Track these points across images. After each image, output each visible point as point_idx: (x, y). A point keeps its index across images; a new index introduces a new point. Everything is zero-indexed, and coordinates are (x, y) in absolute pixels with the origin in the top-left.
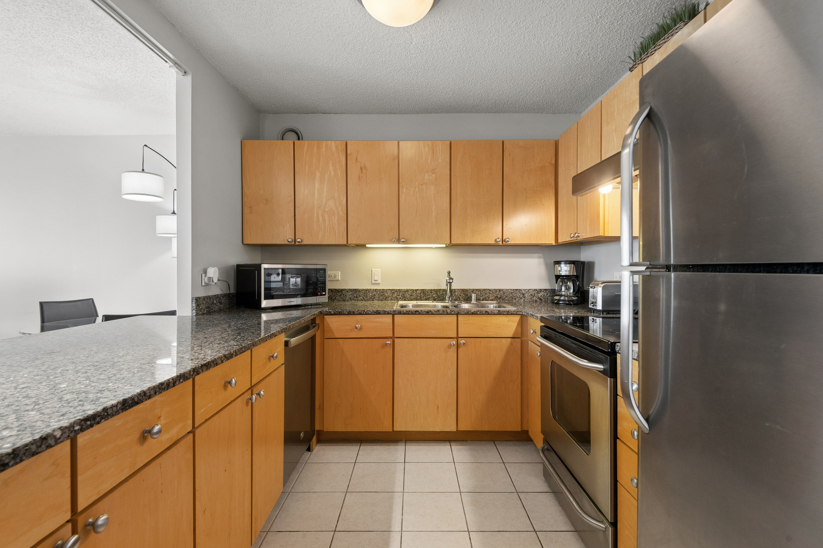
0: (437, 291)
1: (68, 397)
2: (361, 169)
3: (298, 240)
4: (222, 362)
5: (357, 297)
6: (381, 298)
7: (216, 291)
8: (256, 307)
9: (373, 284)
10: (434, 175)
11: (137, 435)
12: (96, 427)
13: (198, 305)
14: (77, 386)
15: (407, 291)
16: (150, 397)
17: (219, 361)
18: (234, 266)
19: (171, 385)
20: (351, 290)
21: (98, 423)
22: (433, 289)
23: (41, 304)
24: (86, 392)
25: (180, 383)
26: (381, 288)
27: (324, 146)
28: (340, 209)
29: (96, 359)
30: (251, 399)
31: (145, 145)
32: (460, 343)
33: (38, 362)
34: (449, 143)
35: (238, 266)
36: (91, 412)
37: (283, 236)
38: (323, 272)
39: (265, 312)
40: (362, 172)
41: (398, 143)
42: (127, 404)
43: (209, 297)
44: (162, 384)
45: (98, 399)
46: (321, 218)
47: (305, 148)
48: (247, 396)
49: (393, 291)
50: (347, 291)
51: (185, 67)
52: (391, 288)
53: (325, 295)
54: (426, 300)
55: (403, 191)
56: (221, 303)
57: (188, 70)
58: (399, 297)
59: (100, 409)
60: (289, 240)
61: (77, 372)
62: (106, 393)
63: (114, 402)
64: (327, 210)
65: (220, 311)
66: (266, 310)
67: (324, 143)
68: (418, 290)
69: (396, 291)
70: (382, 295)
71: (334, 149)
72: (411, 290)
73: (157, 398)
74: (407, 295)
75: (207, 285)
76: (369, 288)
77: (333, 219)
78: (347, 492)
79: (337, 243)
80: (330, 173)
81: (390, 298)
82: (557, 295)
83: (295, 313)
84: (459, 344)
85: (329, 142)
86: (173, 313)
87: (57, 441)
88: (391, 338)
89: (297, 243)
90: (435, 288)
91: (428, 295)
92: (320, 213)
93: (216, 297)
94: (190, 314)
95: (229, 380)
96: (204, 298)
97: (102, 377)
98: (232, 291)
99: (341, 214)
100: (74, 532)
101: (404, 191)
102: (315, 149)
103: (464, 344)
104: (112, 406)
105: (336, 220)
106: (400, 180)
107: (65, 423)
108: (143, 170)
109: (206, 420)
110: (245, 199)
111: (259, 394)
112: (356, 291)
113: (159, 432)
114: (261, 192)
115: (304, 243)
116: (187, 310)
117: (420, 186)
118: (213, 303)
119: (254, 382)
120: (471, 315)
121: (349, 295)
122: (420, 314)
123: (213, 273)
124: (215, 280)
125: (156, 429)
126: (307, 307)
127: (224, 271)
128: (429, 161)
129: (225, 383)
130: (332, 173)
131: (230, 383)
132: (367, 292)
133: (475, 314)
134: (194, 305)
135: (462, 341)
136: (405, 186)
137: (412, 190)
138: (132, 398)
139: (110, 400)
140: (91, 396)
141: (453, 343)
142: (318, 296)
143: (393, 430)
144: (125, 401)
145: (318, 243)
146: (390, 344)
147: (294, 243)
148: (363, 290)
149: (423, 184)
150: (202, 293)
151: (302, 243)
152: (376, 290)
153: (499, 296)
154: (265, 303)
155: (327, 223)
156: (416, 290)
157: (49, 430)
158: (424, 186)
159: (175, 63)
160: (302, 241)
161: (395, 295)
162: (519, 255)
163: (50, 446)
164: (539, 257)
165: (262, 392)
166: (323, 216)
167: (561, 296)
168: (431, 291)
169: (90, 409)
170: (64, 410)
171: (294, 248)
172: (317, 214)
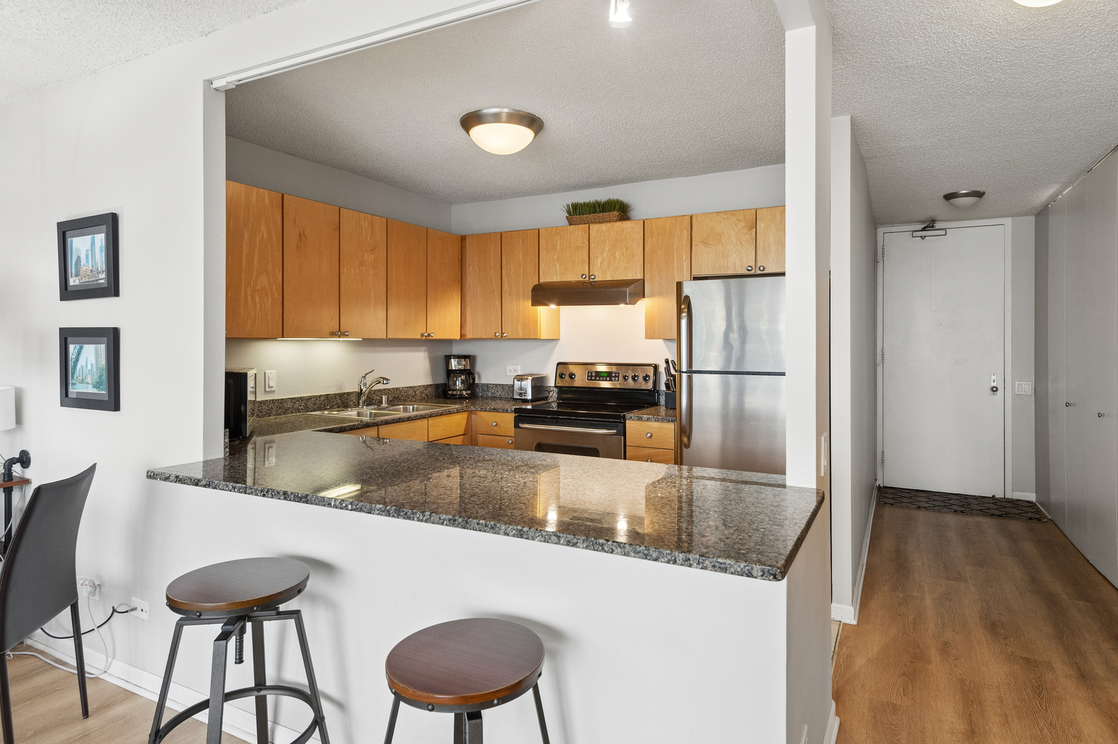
2: (300, 235)
6: (279, 411)
9: (266, 392)
10: (372, 256)
15: (310, 398)
26: (279, 398)
27: (255, 195)
28: (274, 287)
34: (385, 220)
40: (301, 241)
41: (339, 211)
46: (249, 298)
49: (294, 401)
52: (291, 397)
55: (344, 271)
58: (301, 408)
64: (258, 288)
67: (256, 190)
68: (321, 395)
69: (297, 400)
70: (280, 407)
71: (267, 201)
72: (314, 397)
74: (310, 405)
76: (262, 399)
77: (266, 301)
80: (263, 236)
81: (290, 410)
82: (450, 390)
85: (261, 190)
92: (249, 293)
94: (222, 456)
99: (276, 295)
105: (269, 304)
106: (341, 257)
117: (360, 268)
128: (368, 239)
130: (265, 235)
134: (227, 440)
136: (346, 265)
137: (352, 270)
149: (363, 265)
153: (396, 396)
155: (258, 306)
156: (319, 397)
158: (364, 269)
162: (408, 348)
164: (425, 351)
166: (253, 298)
167: (456, 390)
168: (334, 396)
172: (246, 294)
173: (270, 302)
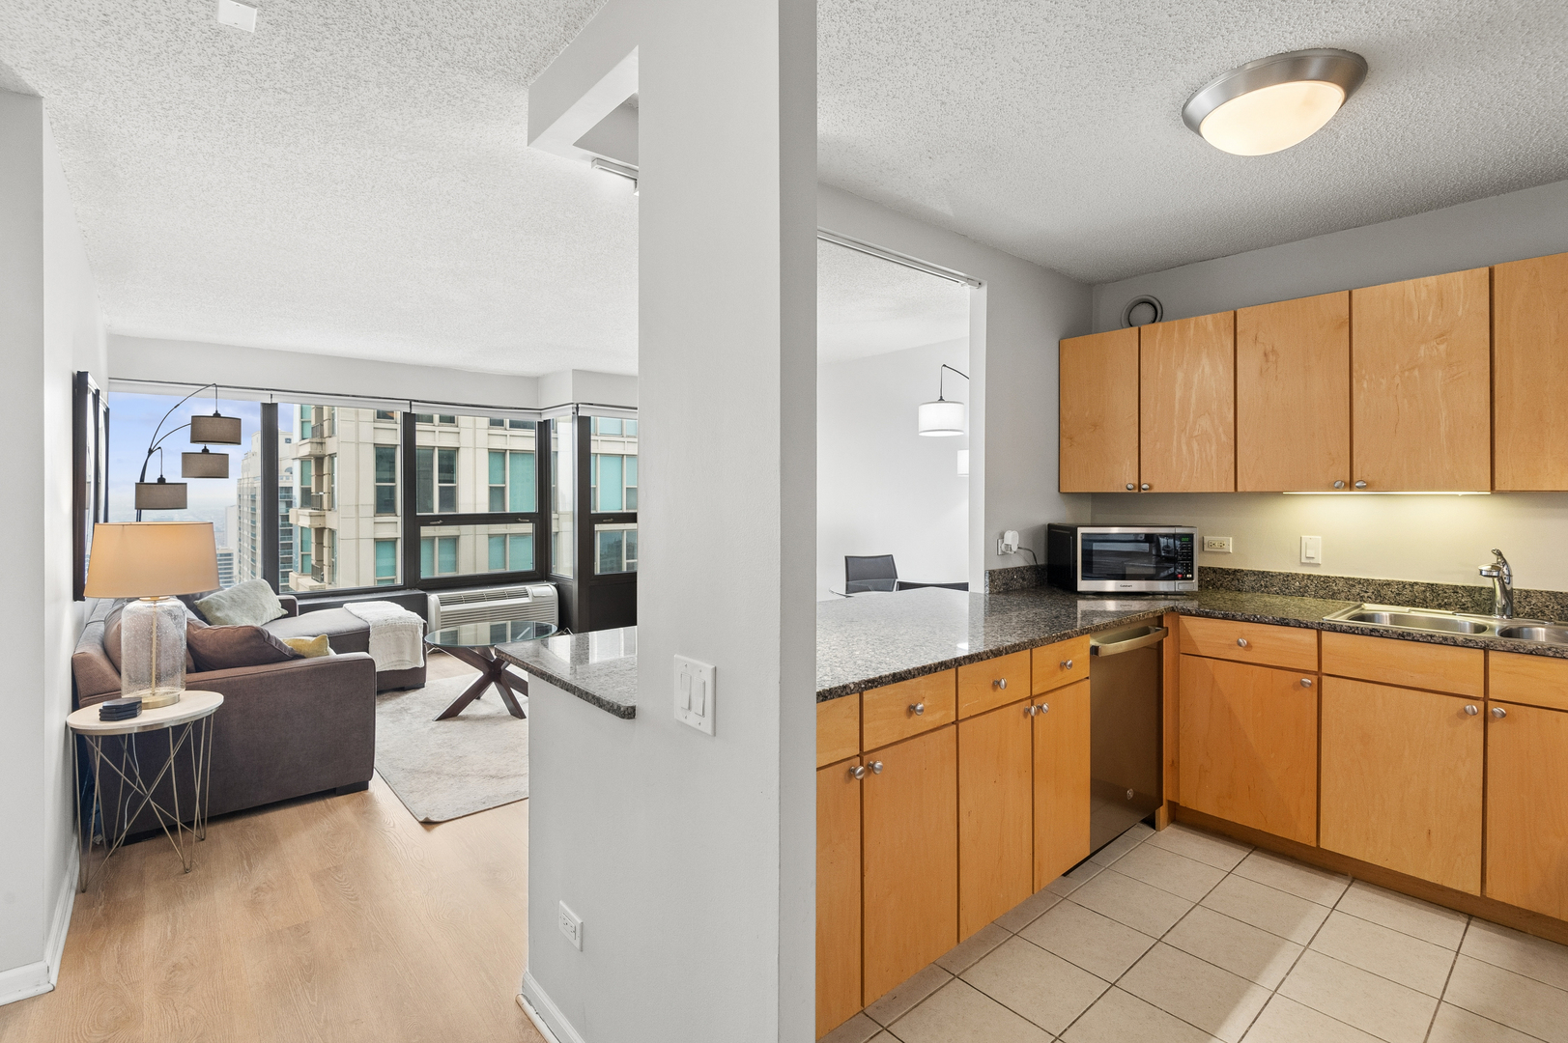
0: (1471, 591)
1: (859, 662)
2: (1266, 353)
3: (1144, 486)
4: (988, 658)
5: (1266, 587)
6: (1321, 593)
7: (1018, 561)
8: (1070, 588)
9: (1303, 564)
10: (1442, 347)
11: (904, 708)
12: (875, 689)
13: (992, 581)
14: (866, 655)
15: (1388, 584)
16: (914, 677)
17: (985, 657)
18: (1044, 525)
19: (933, 670)
20: (1254, 573)
21: (876, 687)
22: (1460, 584)
23: (846, 558)
24: (871, 661)
25: (941, 670)
26: (1322, 575)
27: (1192, 326)
28: (1221, 430)
29: (882, 634)
30: (1029, 710)
31: (944, 365)
32: (1493, 712)
33: (843, 629)
34: (1486, 270)
35: (1050, 526)
36: (871, 677)
37: (1123, 479)
38: (1187, 539)
39: (1084, 599)
40: (1267, 361)
41: (1350, 293)
42: (897, 678)
43: (1006, 571)
44: (924, 667)
45: (878, 668)
46: (1184, 448)
47: (1159, 336)
48: (1025, 704)
49: (1351, 582)
50: (1246, 575)
51: (978, 279)
52: (1345, 576)
53: (1192, 579)
54: (1440, 606)
56: (1024, 579)
57: (982, 281)
58: (1366, 595)
59: (877, 676)
60: (1130, 486)
61: (867, 643)
62: (884, 665)
63: (887, 673)
64: (1196, 433)
65: (1023, 589)
66: (1085, 595)
67: (1193, 320)
68: (1416, 583)
69: (1359, 581)
70: (1327, 588)
71: (1210, 327)
72: (1398, 583)
73: (921, 679)
75: (1004, 554)
76: (1294, 572)
77: (1208, 448)
78: (1197, 904)
79: (1215, 490)
80: (1203, 370)
83: (1136, 605)
84: (1490, 714)
85: (1202, 318)
86: (964, 587)
87: (852, 692)
88: (1315, 673)
89: (1143, 491)
90: (1465, 585)
91: (1446, 597)
92: (1183, 440)
93: (1017, 570)
94: (983, 592)
95: (998, 680)
96: (1001, 572)
97: (883, 651)
98: (1041, 561)
99: (1224, 438)
100: (861, 764)
101: (1365, 385)
102: (1176, 335)
103: (1504, 715)
104: (886, 676)
105: (1213, 450)
106: (1355, 366)
107: (856, 680)
108: (941, 399)
109: (971, 717)
110: (1063, 426)
111: (1041, 707)
112: (1264, 574)
113: (922, 710)
114: (1087, 414)
115: (1156, 490)
116: (979, 586)
117: (1407, 373)
118: (1013, 579)
119: (1036, 691)
120: (1527, 657)
121: (1249, 581)
122: (1382, 636)
123: (1012, 538)
124: (1015, 548)
125: (919, 707)
126: (1157, 597)
127: (1030, 535)
128: (1430, 319)
129: (994, 684)
130: (1208, 370)
131: (999, 683)
132: (1289, 578)
133: (1537, 654)
134: (988, 580)
135: (1498, 709)
136: (1367, 377)
137: (1384, 381)
138: (900, 674)
139: (885, 671)
140: (873, 665)
141: (1473, 709)
142: (1178, 579)
143: (1318, 846)
144: (894, 674)
145: (1179, 490)
146: (1310, 684)
147: (1137, 491)
148: (1280, 574)
149: (1413, 368)
150: (998, 565)
151: (1152, 491)
152: (1310, 576)
154: (1083, 585)
155: (1197, 455)
156: (1412, 585)
157: (847, 682)
158: (1416, 373)
159: (968, 279)
160: (1151, 487)
161: (1357, 590)
163: (847, 694)
165: (1045, 706)
166: (1189, 445)
168: (1455, 589)
169: (872, 675)
170: (857, 672)
171: (1136, 499)
172: (1179, 442)
173: (1214, 448)
